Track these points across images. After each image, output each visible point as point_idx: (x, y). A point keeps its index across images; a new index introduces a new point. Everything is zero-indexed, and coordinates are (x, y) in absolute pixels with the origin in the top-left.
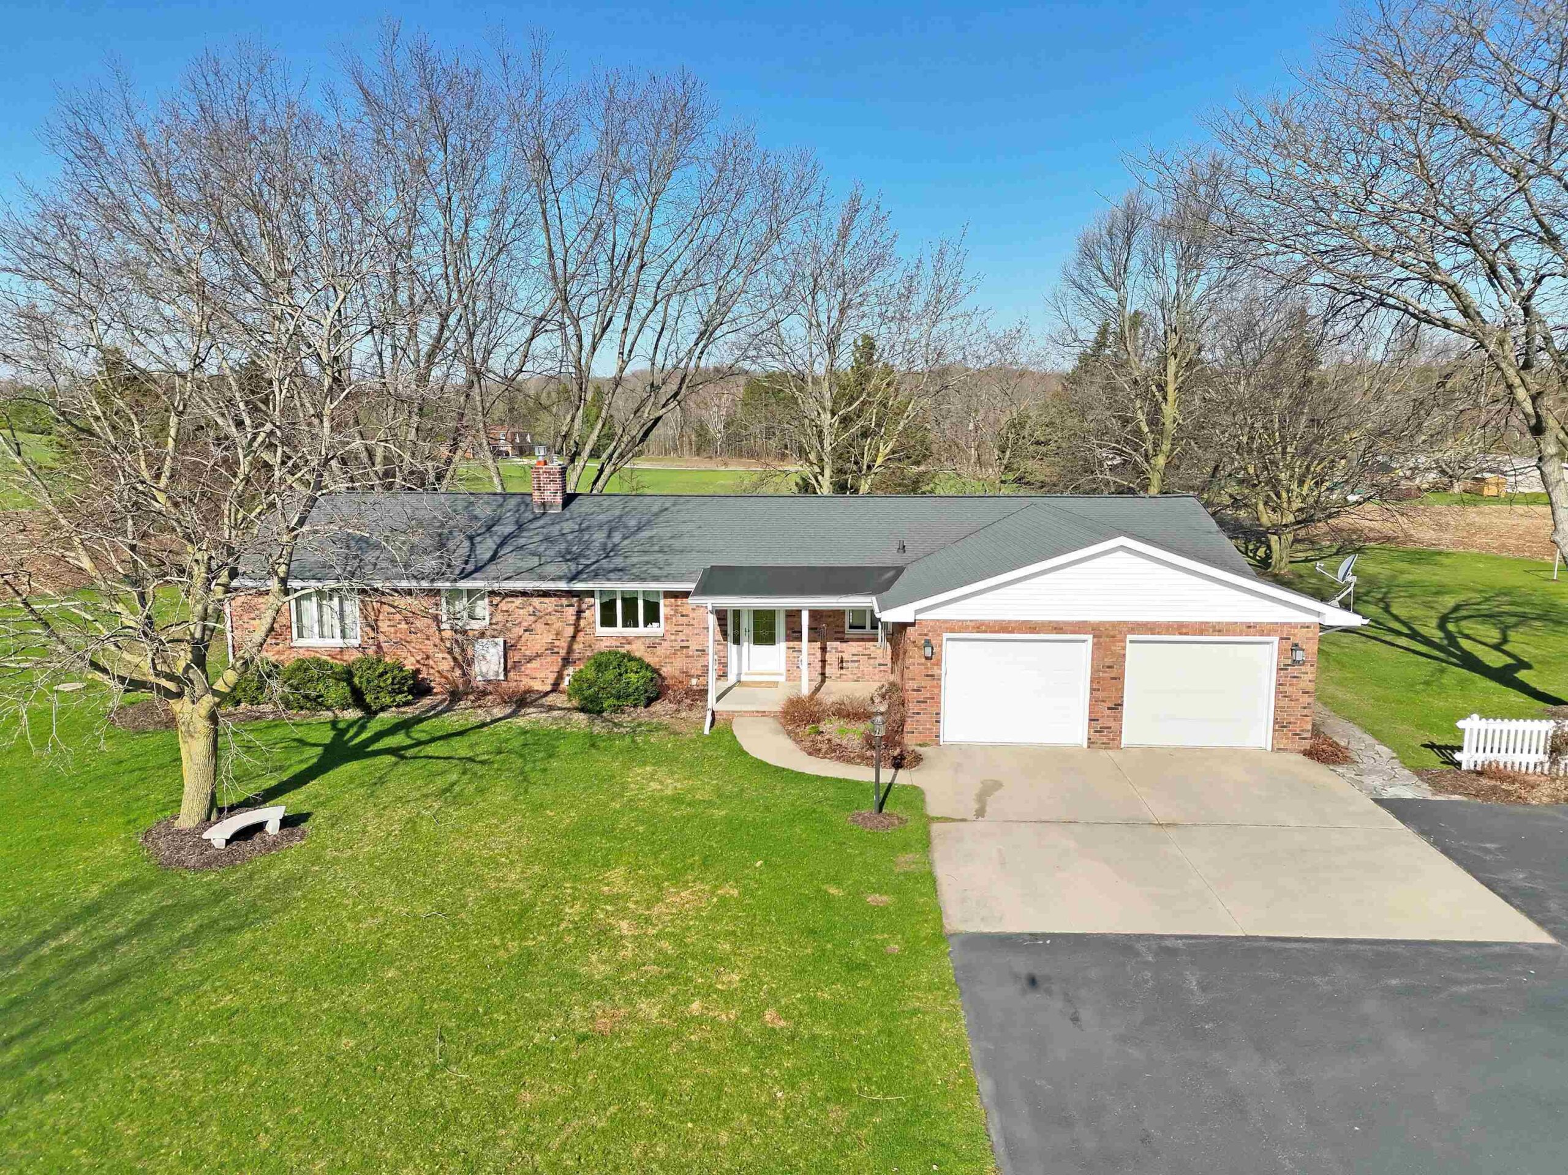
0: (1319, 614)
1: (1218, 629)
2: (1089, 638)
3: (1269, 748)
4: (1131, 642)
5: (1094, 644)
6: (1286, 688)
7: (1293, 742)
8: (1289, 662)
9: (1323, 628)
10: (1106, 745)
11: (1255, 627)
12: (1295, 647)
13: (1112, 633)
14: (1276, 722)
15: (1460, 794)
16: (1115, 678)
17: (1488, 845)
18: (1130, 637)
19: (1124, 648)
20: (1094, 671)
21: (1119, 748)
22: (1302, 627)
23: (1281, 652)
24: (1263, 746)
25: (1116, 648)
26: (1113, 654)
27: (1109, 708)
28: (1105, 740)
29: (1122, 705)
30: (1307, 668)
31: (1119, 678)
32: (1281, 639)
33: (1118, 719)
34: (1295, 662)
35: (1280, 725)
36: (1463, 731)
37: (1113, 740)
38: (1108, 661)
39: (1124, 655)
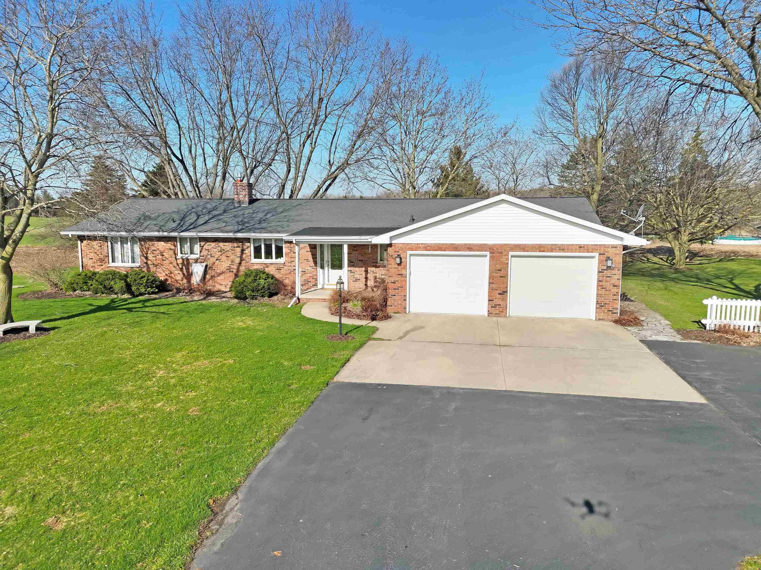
0: (622, 239)
1: (562, 248)
2: (488, 253)
3: (594, 319)
4: (512, 256)
5: (491, 257)
6: (603, 283)
7: (608, 315)
8: (605, 268)
10: (498, 315)
11: (584, 247)
12: (608, 259)
13: (500, 251)
14: (597, 303)
15: (699, 340)
16: (502, 277)
17: (698, 361)
18: (511, 253)
19: (508, 260)
20: (491, 272)
21: (505, 316)
22: (612, 247)
23: (600, 262)
25: (503, 259)
26: (501, 263)
27: (499, 294)
28: (497, 312)
29: (506, 292)
30: (616, 272)
31: (505, 277)
32: (600, 254)
33: (505, 300)
34: (609, 268)
35: (600, 305)
36: (706, 306)
37: (502, 312)
38: (498, 267)
39: (508, 263)
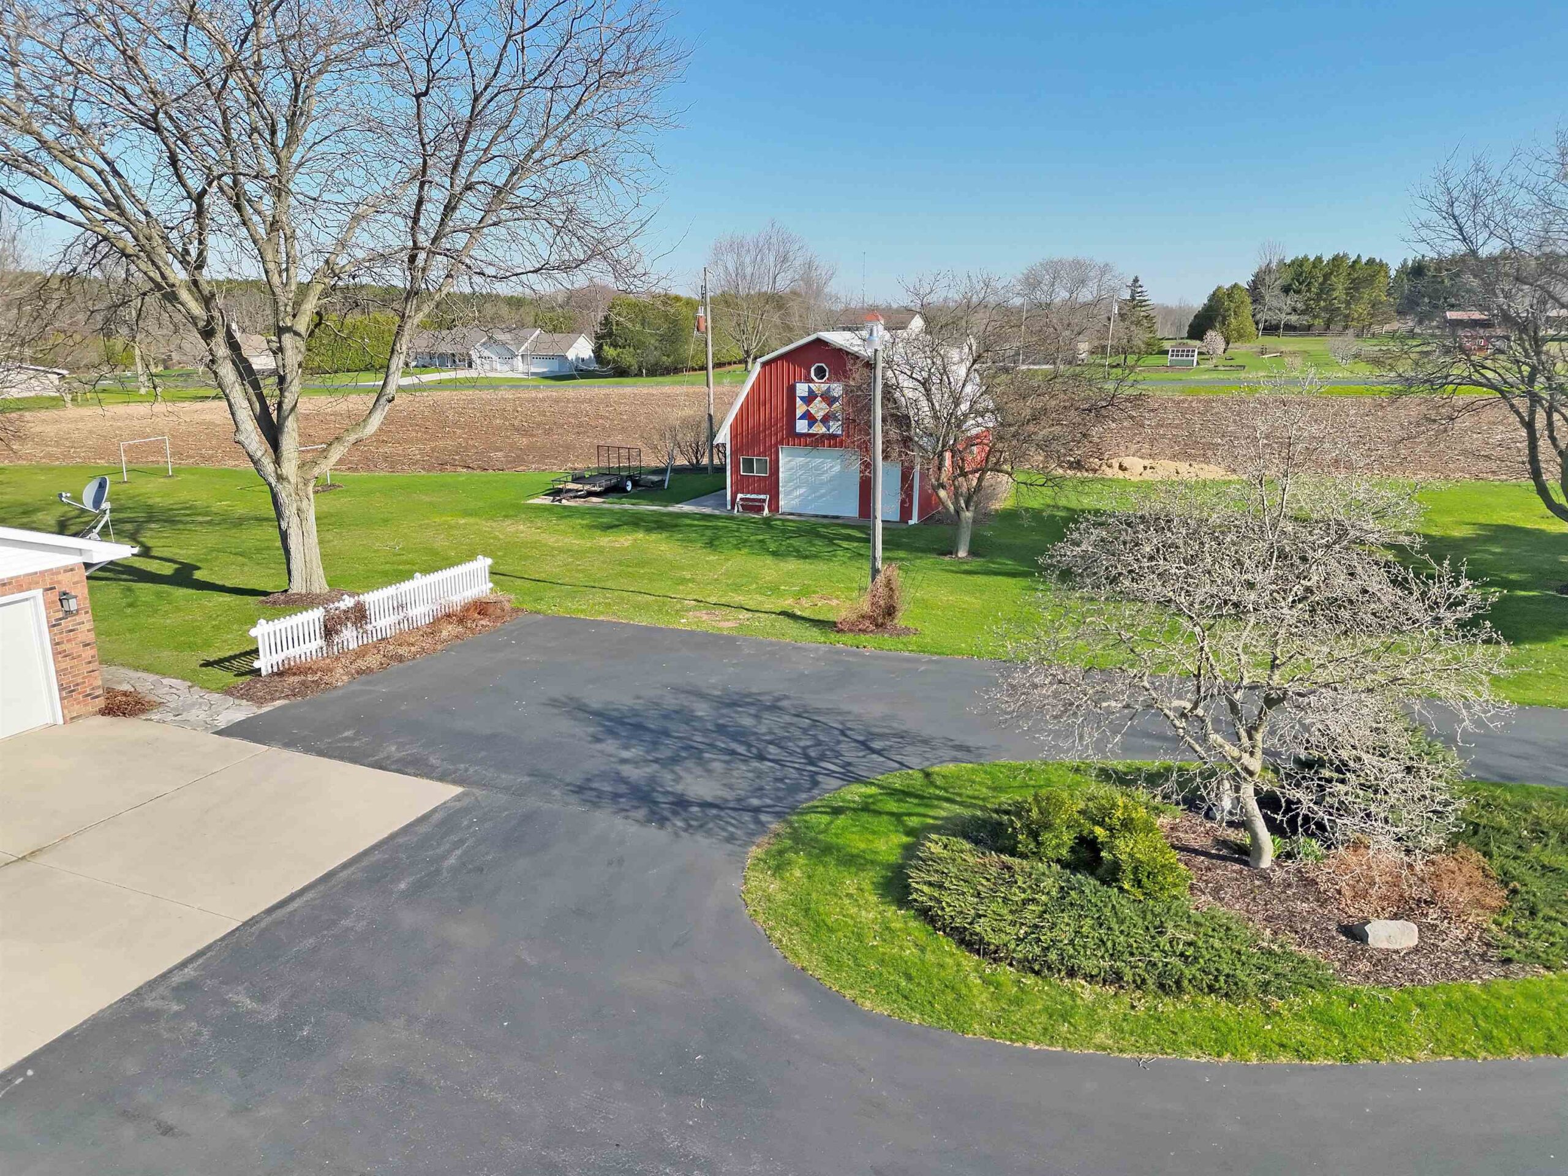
3: (61, 722)
6: (63, 647)
7: (87, 705)
8: (61, 615)
9: (87, 566)
12: (64, 597)
14: (61, 688)
15: (279, 698)
17: (346, 734)
22: (66, 571)
23: (48, 605)
24: (51, 721)
30: (82, 617)
32: (45, 590)
34: (68, 613)
35: (67, 691)
36: (256, 638)
